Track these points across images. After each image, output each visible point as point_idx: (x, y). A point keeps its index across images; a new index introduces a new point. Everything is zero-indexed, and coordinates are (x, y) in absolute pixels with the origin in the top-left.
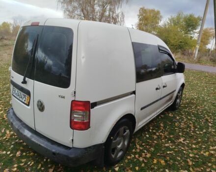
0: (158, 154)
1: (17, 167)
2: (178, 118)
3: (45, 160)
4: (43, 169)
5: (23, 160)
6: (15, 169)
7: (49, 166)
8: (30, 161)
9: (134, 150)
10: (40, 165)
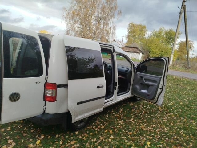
0: (110, 127)
1: (10, 128)
2: (136, 106)
3: (30, 125)
4: (27, 130)
5: (15, 125)
6: (9, 129)
7: (32, 128)
8: (19, 125)
9: (93, 124)
10: (26, 128)
